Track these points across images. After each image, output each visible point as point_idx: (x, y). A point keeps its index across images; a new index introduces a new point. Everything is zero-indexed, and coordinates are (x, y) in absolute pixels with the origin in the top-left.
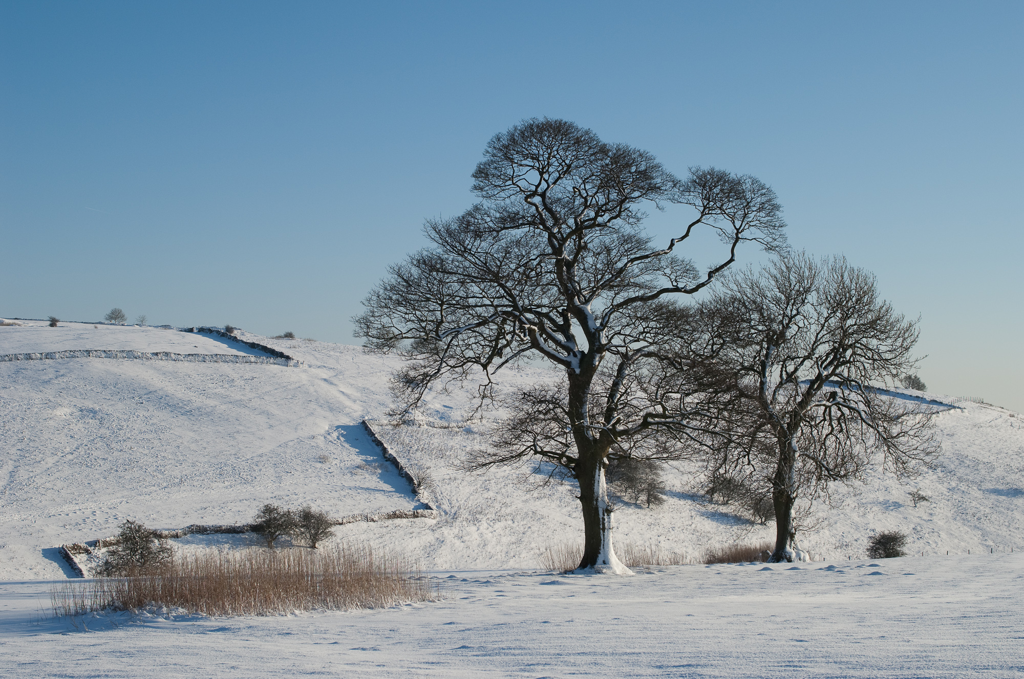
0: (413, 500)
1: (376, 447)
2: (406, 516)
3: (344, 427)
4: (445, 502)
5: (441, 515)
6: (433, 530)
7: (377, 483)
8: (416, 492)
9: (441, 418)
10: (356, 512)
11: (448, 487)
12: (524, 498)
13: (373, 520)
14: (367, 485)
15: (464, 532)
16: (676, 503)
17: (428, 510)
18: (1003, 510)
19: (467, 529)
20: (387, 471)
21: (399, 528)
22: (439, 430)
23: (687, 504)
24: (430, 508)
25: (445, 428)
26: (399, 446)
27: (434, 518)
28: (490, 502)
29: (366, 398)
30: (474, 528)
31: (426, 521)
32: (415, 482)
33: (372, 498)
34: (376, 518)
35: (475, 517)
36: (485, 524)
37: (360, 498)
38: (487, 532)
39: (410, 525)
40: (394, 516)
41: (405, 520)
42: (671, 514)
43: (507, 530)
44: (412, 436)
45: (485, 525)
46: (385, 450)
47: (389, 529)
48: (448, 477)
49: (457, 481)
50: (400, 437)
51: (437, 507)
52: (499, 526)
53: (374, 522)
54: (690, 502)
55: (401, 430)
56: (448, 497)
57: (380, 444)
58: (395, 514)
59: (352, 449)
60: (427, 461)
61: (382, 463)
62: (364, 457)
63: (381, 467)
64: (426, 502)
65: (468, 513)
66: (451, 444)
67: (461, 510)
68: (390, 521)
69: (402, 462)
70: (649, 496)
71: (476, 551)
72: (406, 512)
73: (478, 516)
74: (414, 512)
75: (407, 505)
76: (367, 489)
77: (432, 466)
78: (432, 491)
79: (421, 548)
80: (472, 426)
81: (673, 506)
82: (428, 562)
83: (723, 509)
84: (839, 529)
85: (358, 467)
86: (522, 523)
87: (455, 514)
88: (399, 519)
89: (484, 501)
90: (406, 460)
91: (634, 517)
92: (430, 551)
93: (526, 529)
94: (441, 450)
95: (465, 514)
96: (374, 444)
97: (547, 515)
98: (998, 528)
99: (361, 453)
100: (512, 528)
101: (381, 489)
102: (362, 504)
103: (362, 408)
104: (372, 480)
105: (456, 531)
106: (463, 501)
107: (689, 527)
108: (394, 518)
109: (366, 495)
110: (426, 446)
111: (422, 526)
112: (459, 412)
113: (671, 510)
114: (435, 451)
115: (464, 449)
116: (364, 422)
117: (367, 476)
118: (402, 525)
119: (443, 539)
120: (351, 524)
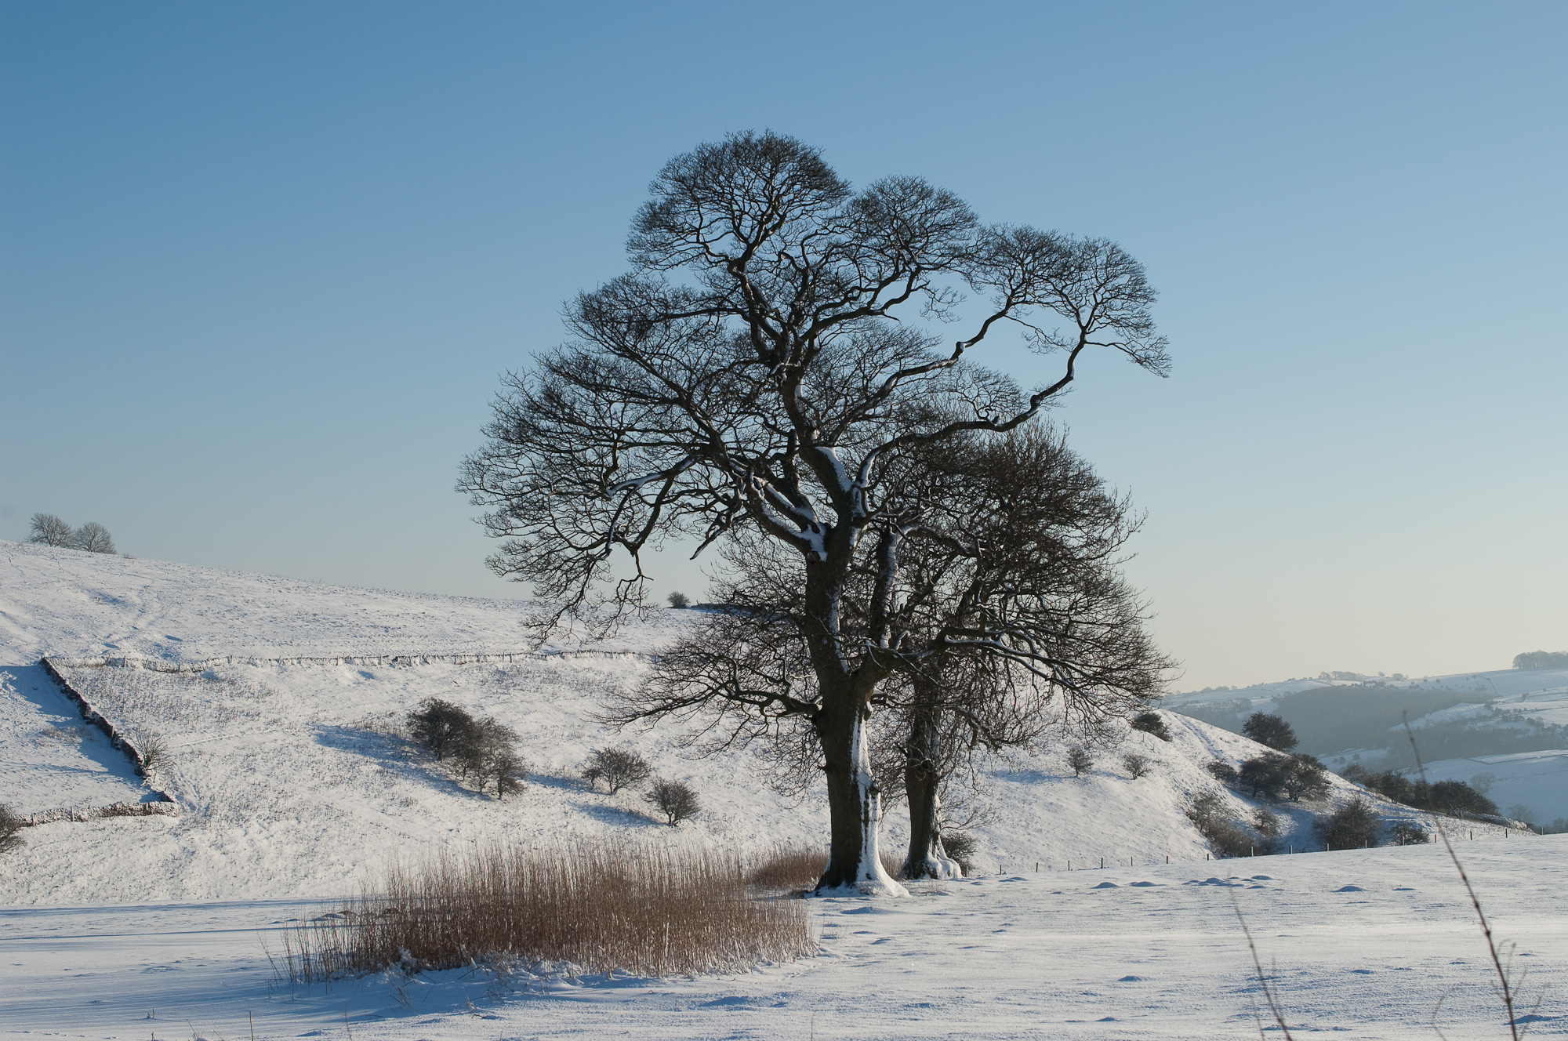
0: (139, 787)
1: (69, 701)
2: (132, 812)
3: (12, 669)
4: (189, 789)
5: (185, 811)
6: (176, 835)
7: (78, 760)
8: (144, 774)
9: (166, 656)
10: (51, 806)
11: (191, 766)
12: (311, 784)
13: (80, 819)
14: (61, 762)
15: (225, 838)
16: (539, 793)
17: (167, 803)
18: (1016, 802)
19: (229, 832)
20: (92, 740)
21: (122, 831)
22: (164, 675)
23: (557, 794)
24: (168, 799)
25: (173, 671)
26: (104, 700)
27: (176, 816)
28: (260, 789)
29: (43, 623)
30: (239, 832)
31: (164, 821)
32: (141, 757)
33: (73, 783)
34: (85, 816)
35: (239, 813)
36: (254, 826)
37: (53, 783)
38: (260, 837)
39: (138, 825)
40: (114, 811)
41: (130, 819)
42: (534, 809)
43: (291, 835)
44: (123, 685)
45: (257, 826)
46: (84, 706)
47: (106, 832)
48: (189, 750)
49: (204, 756)
50: (104, 686)
51: (177, 797)
52: (277, 827)
53: (82, 821)
54: (559, 791)
55: (104, 675)
56: (194, 783)
57: (74, 696)
58: (115, 809)
59: (29, 704)
60: (152, 725)
61: (82, 726)
62: (50, 717)
63: (81, 733)
64: (160, 789)
65: (227, 808)
66: (187, 697)
67: (216, 803)
68: (107, 821)
69: (115, 725)
70: (501, 780)
71: (247, 868)
72: (131, 805)
73: (243, 812)
74: (145, 806)
75: (131, 796)
76: (63, 768)
77: (162, 732)
78: (167, 773)
79: (160, 864)
80: (216, 669)
81: (537, 797)
82: (173, 886)
83: (611, 802)
84: (783, 832)
85: (44, 733)
86: (312, 823)
87: (207, 808)
88: (121, 817)
89: (249, 788)
90: (119, 723)
91: (480, 813)
92: (174, 868)
93: (320, 833)
94: (172, 707)
95: (222, 809)
96: (64, 697)
97: (350, 810)
98: (1012, 830)
99: (44, 710)
100: (298, 832)
101: (86, 768)
102: (57, 793)
103: (38, 639)
104: (68, 753)
105: (212, 836)
106: (217, 789)
107: (564, 830)
108: (114, 814)
109: (61, 779)
110: (148, 700)
111: (157, 828)
112: (192, 647)
113: (534, 803)
114: (163, 709)
115: (208, 705)
116: (44, 662)
117: (61, 748)
118: (126, 827)
119: (193, 850)
120: (45, 825)
